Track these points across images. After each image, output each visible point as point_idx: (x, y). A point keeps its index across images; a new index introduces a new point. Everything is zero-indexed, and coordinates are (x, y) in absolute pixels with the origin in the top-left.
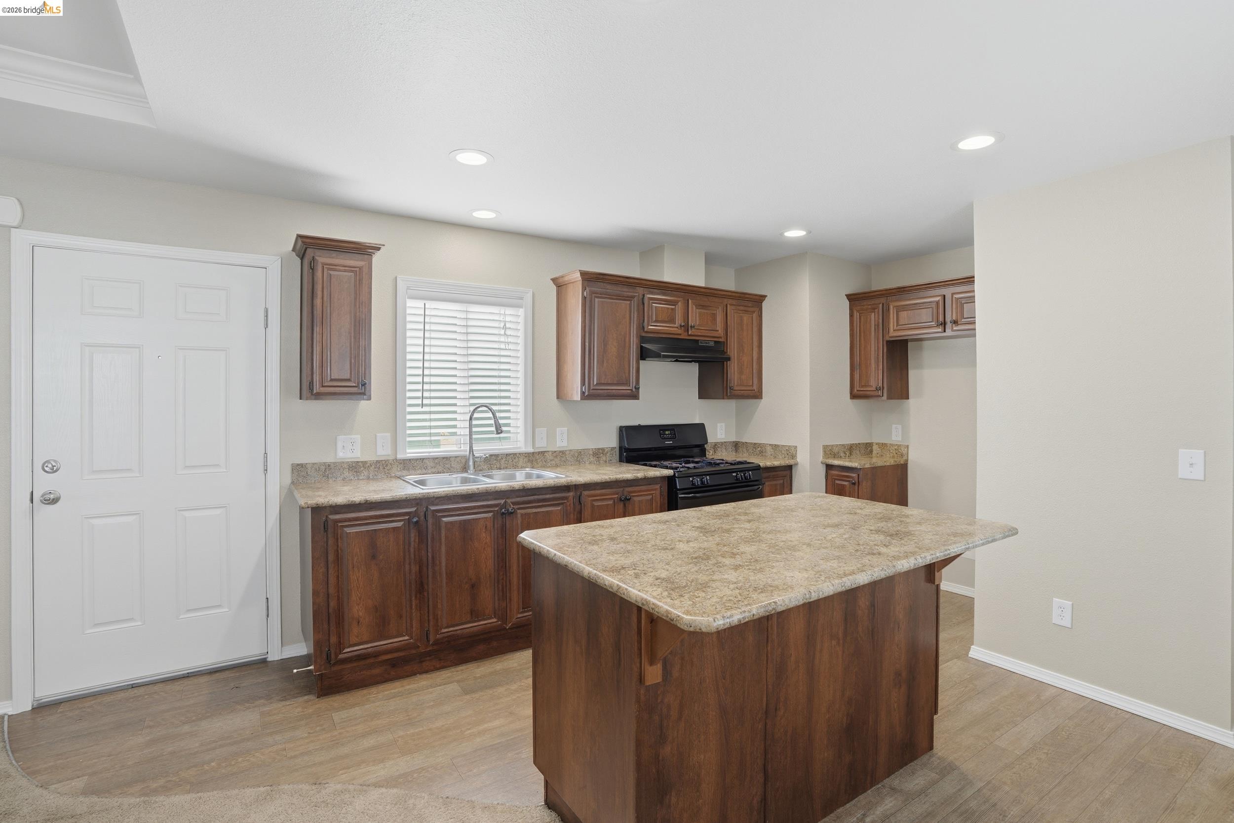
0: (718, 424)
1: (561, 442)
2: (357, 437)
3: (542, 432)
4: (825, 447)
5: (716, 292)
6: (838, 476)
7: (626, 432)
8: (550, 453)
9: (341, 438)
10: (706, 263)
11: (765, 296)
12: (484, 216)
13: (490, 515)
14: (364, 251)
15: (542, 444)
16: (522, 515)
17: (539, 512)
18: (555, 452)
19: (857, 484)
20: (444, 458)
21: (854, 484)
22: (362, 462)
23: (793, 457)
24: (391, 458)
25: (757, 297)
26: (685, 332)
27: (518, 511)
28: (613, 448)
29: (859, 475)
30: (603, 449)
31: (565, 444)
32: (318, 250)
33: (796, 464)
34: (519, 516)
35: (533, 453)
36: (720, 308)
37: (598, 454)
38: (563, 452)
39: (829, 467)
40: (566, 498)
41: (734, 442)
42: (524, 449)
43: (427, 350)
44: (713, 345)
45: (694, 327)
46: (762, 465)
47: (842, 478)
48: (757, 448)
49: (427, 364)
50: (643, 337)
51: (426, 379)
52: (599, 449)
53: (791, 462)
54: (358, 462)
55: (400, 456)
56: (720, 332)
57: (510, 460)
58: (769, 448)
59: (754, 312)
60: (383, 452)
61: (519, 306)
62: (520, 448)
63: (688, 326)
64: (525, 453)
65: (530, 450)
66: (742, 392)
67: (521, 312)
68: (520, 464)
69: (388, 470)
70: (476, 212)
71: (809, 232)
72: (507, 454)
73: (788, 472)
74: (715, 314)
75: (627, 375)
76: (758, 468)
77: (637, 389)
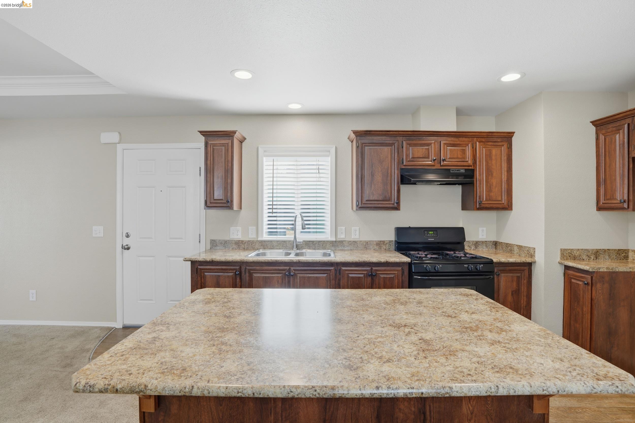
0: (480, 228)
1: (355, 236)
2: (239, 228)
3: (342, 229)
4: (563, 251)
5: (467, 134)
6: (573, 275)
7: (400, 231)
8: (347, 242)
9: (232, 228)
10: (457, 115)
11: (514, 133)
12: (295, 107)
13: (280, 275)
14: (229, 135)
15: (342, 237)
16: (300, 277)
17: (311, 277)
18: (350, 241)
19: (590, 284)
20: (283, 241)
21: (588, 284)
22: (241, 241)
23: (532, 256)
24: (256, 240)
25: (505, 134)
26: (438, 164)
27: (298, 275)
28: (391, 241)
29: (592, 277)
30: (384, 242)
31: (357, 237)
32: (209, 137)
33: (535, 262)
34: (298, 277)
35: (336, 241)
36: (470, 145)
37: (380, 244)
38: (355, 242)
39: (567, 268)
40: (330, 270)
41: (494, 242)
42: (330, 239)
43: (275, 183)
44: (464, 172)
45: (445, 160)
46: (495, 260)
47: (578, 278)
48: (508, 248)
49: (275, 191)
50: (403, 169)
51: (275, 199)
52: (381, 241)
53: (529, 260)
54: (239, 241)
55: (260, 239)
56: (470, 162)
57: (321, 245)
58: (516, 248)
59: (503, 145)
60: (251, 236)
61: (328, 156)
62: (328, 238)
63: (440, 159)
64: (331, 241)
65: (334, 239)
66: (491, 205)
67: (329, 159)
68: (328, 246)
69: (254, 246)
70: (290, 105)
71: (524, 75)
72: (319, 241)
73: (526, 268)
74: (464, 149)
75: (389, 194)
76: (491, 262)
77: (398, 203)
